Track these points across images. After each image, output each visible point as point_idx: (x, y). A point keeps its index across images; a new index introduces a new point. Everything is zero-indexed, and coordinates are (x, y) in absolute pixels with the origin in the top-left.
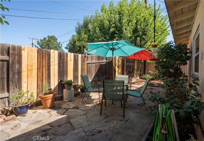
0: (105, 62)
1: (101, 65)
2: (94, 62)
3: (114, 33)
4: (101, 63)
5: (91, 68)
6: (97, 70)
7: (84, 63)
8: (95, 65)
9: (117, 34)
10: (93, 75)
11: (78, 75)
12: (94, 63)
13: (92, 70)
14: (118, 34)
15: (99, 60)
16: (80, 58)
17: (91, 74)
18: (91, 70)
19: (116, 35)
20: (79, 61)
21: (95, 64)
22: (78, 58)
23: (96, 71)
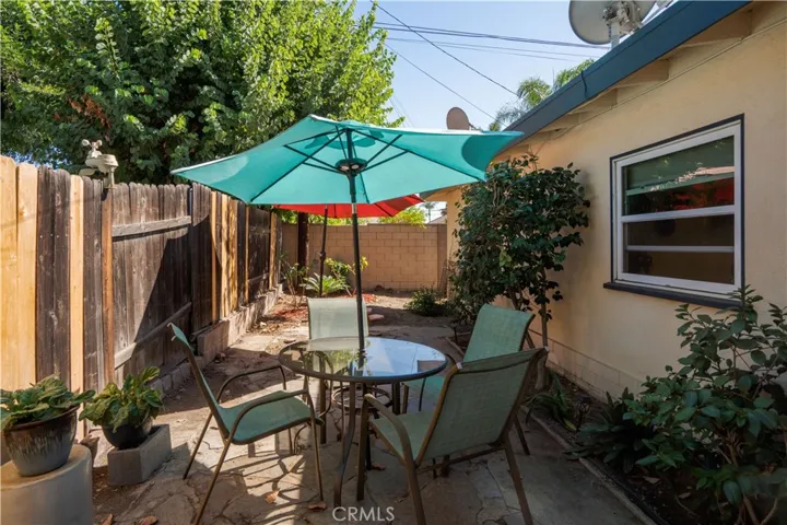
0: (185, 226)
1: (169, 241)
2: (143, 230)
3: (193, 75)
4: (168, 230)
5: (131, 267)
6: (155, 276)
7: (100, 234)
8: (147, 244)
9: (210, 83)
10: (138, 310)
11: (65, 323)
12: (141, 235)
13: (135, 276)
14: (214, 85)
15: (161, 216)
16: (78, 201)
17: (132, 304)
18: (131, 279)
19: (206, 88)
20: (73, 224)
21: (143, 239)
22: (65, 205)
23: (150, 281)
